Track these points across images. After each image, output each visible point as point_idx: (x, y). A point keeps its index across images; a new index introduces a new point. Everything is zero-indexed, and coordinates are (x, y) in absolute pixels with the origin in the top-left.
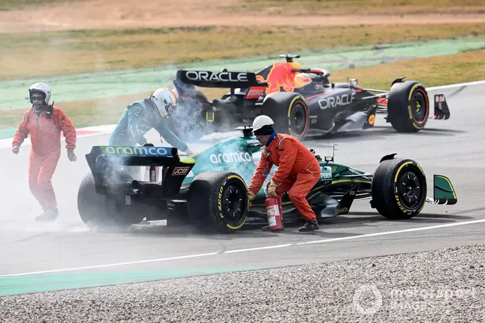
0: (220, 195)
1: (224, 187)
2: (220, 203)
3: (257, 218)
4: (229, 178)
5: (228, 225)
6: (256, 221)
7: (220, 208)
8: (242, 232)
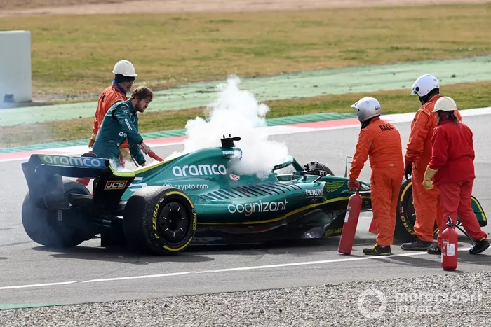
0: (155, 213)
1: (160, 204)
2: (154, 222)
3: (219, 239)
4: (168, 194)
5: (165, 247)
6: (216, 242)
7: (155, 228)
8: (185, 253)
